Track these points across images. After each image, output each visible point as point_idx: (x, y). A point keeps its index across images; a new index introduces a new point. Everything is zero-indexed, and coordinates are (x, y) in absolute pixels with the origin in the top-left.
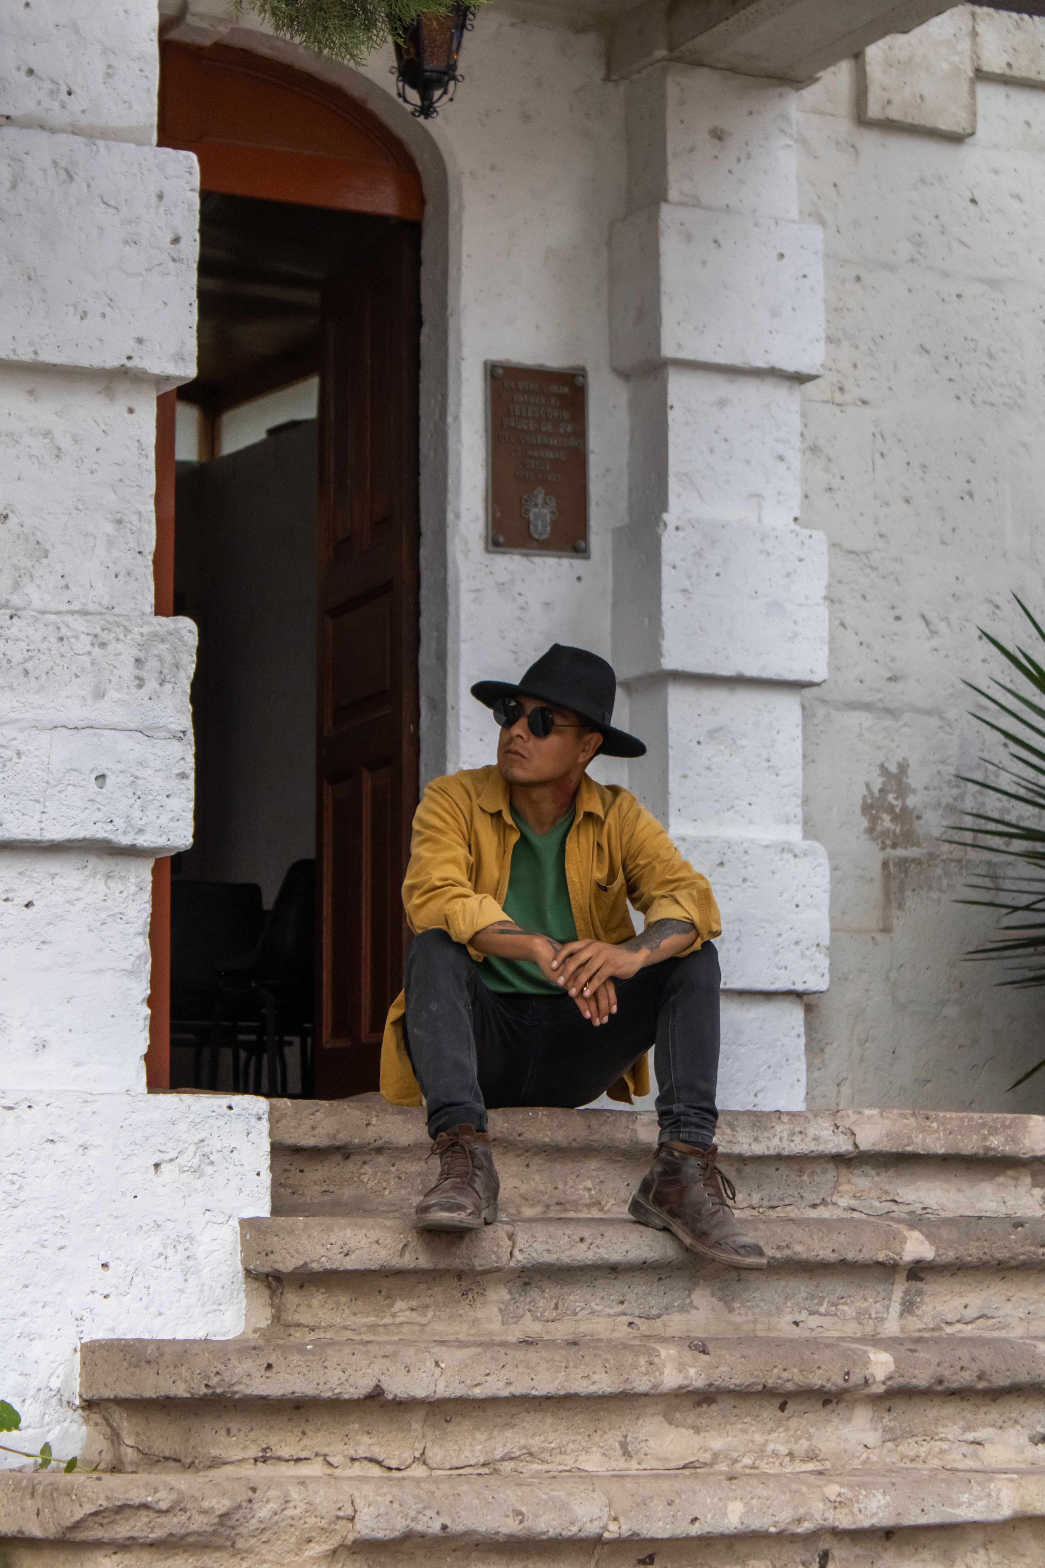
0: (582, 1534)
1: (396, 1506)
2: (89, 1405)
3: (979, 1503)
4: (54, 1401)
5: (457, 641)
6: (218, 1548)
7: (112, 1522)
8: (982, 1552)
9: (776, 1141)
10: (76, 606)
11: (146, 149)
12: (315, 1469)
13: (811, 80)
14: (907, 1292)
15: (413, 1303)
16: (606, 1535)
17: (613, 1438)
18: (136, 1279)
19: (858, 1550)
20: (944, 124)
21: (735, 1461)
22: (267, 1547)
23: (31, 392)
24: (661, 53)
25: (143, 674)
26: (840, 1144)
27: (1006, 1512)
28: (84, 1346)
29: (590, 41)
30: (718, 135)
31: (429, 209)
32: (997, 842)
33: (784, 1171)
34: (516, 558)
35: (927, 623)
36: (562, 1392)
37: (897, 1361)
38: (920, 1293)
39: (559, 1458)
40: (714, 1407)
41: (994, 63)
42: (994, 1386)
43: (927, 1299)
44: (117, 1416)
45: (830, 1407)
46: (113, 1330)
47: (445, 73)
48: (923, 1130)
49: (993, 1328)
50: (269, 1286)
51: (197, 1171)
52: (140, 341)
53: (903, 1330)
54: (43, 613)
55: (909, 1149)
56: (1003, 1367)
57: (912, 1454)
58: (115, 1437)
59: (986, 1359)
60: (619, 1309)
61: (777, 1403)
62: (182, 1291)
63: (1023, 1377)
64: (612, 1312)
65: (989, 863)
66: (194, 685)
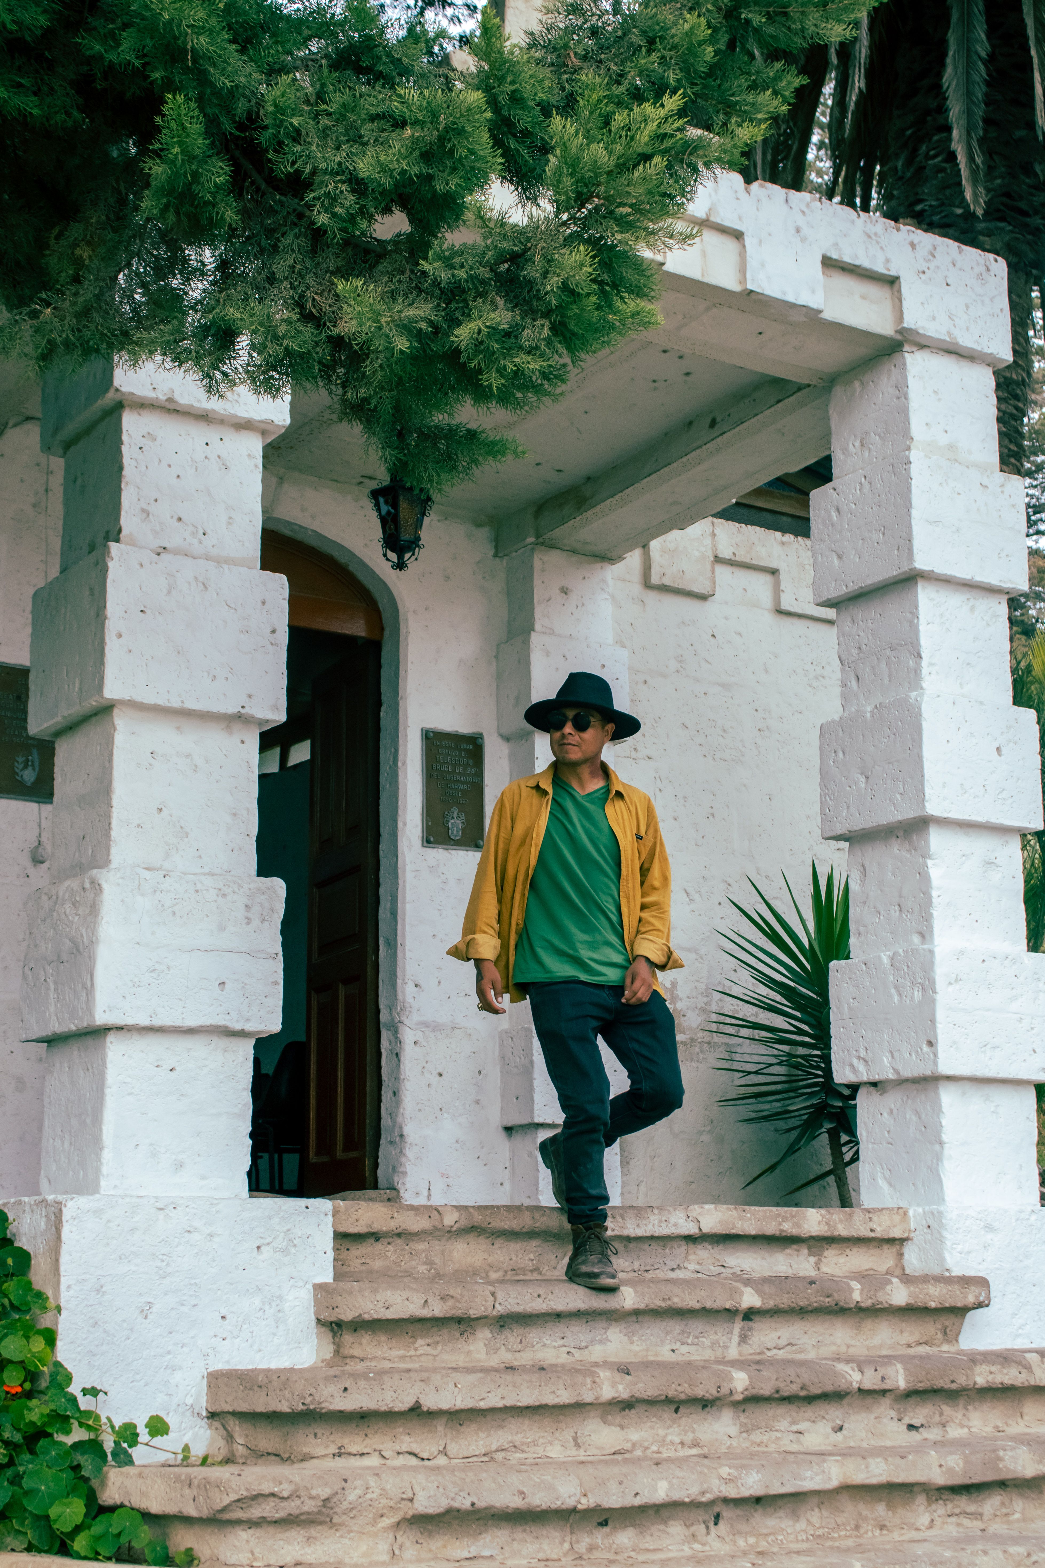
0: (564, 1507)
1: (441, 1489)
2: (213, 1415)
3: (817, 1477)
4: (188, 1413)
5: (404, 903)
6: (321, 1523)
7: (250, 1506)
8: (816, 1510)
9: (650, 1227)
10: (206, 870)
11: (254, 571)
12: (374, 1461)
13: (620, 558)
14: (742, 1329)
15: (429, 1341)
16: (580, 1507)
17: (568, 1434)
18: (245, 1326)
19: (739, 1512)
20: (696, 588)
21: (646, 1448)
22: (354, 1521)
23: (178, 728)
24: (531, 539)
25: (250, 915)
26: (691, 1229)
27: (834, 1483)
28: (209, 1374)
29: (485, 533)
30: (565, 591)
31: (387, 634)
32: (731, 1030)
33: (654, 1245)
34: (441, 850)
35: (688, 894)
36: (537, 1404)
37: (750, 1378)
38: (750, 1329)
39: (533, 1449)
40: (633, 1411)
41: (726, 553)
42: (811, 1394)
43: (755, 1333)
44: (231, 1423)
45: (707, 1410)
46: (228, 1362)
47: (413, 543)
48: (741, 1218)
49: (795, 1352)
50: (332, 1330)
51: (285, 1251)
52: (250, 696)
53: (740, 1354)
54: (185, 874)
55: (734, 1231)
56: (817, 1380)
57: (758, 1441)
58: (230, 1438)
59: (806, 1376)
60: (561, 1342)
61: (673, 1408)
62: (274, 1334)
63: (829, 1388)
64: (556, 1344)
65: (727, 1044)
66: (283, 923)
